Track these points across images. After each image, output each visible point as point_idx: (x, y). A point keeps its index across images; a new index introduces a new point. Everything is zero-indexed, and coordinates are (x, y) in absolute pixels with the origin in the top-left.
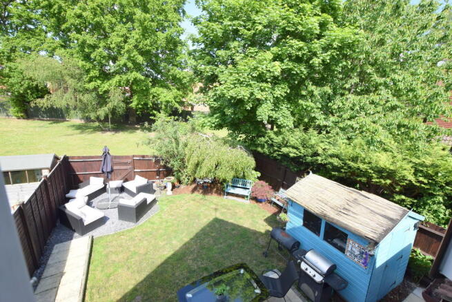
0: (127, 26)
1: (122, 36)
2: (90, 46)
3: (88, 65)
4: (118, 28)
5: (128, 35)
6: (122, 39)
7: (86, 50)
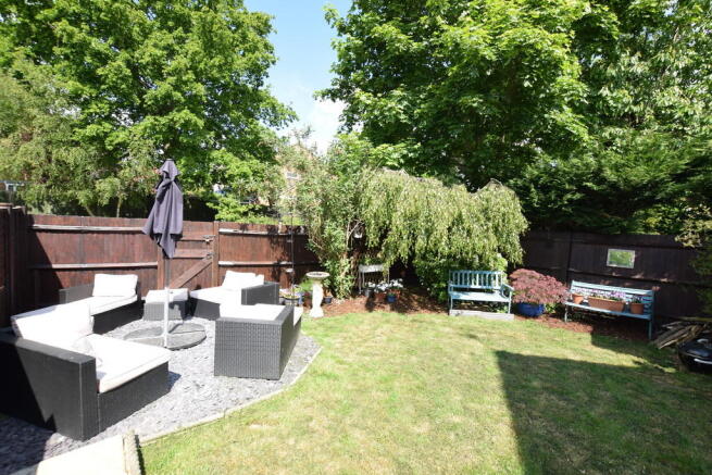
0: (176, 33)
1: (165, 48)
2: (97, 55)
3: (87, 91)
4: (156, 34)
5: (177, 48)
6: (165, 52)
7: (88, 59)
